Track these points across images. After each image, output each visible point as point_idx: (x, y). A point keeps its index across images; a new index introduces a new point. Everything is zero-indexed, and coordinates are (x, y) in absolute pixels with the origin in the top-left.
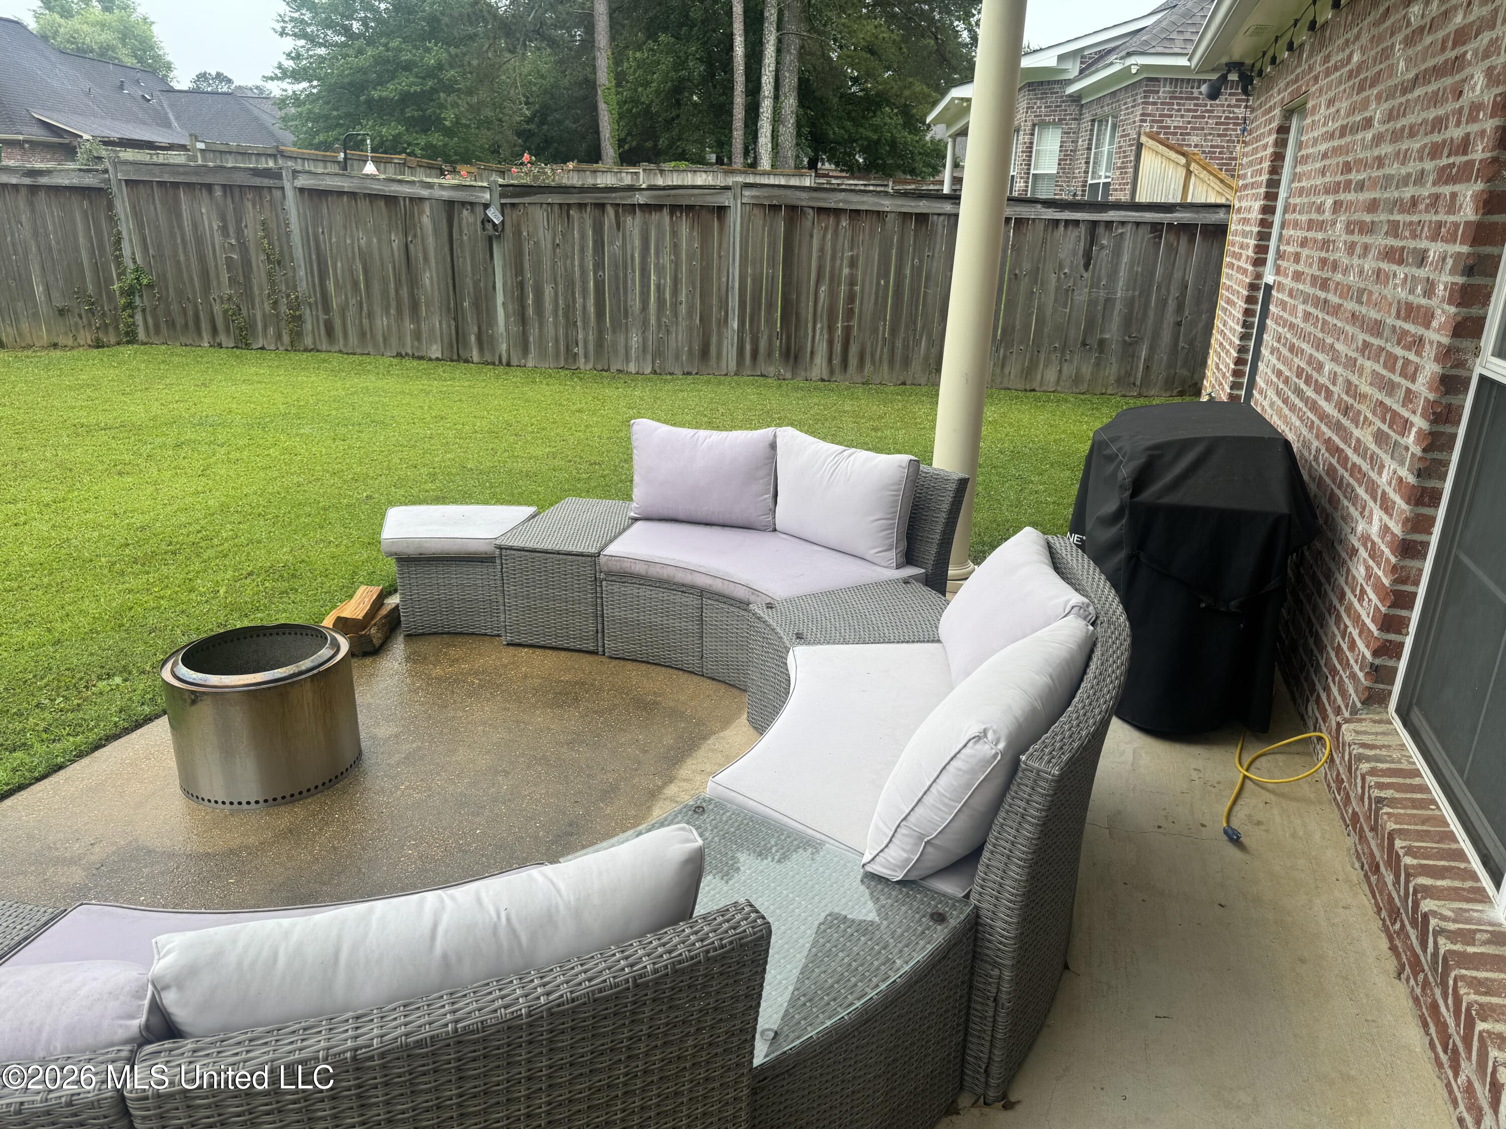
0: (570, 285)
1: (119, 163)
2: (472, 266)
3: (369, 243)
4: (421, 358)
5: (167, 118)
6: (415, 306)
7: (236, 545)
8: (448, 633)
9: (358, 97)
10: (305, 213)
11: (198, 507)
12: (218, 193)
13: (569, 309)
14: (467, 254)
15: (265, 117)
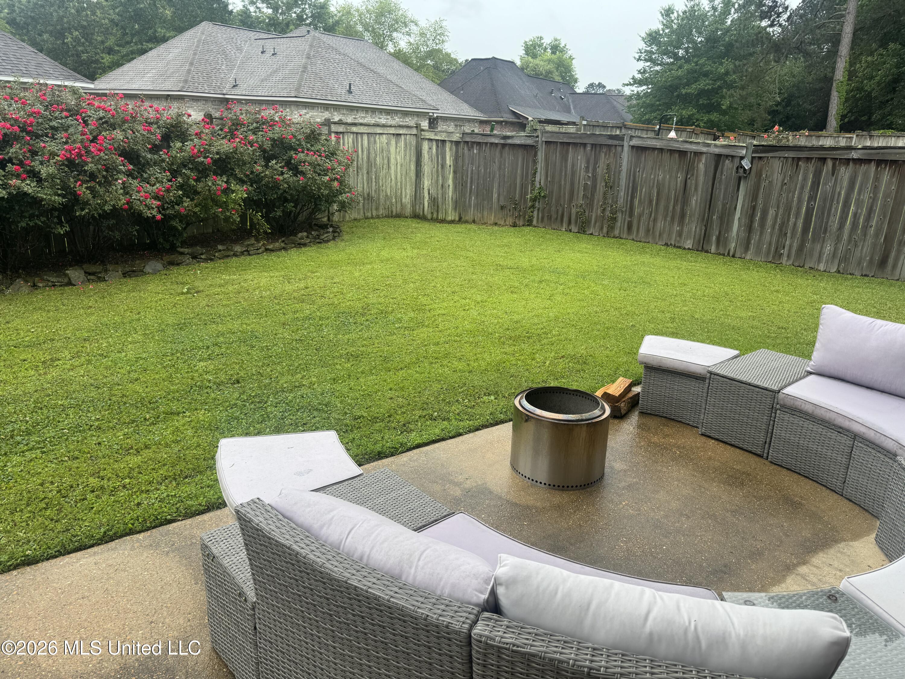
0: (788, 209)
1: (545, 132)
2: (724, 194)
3: (664, 179)
4: (679, 247)
5: (570, 108)
6: (683, 216)
7: (559, 340)
8: (665, 417)
9: (673, 93)
10: (632, 160)
11: (544, 315)
12: (589, 148)
13: (783, 225)
14: (723, 187)
15: (618, 106)
